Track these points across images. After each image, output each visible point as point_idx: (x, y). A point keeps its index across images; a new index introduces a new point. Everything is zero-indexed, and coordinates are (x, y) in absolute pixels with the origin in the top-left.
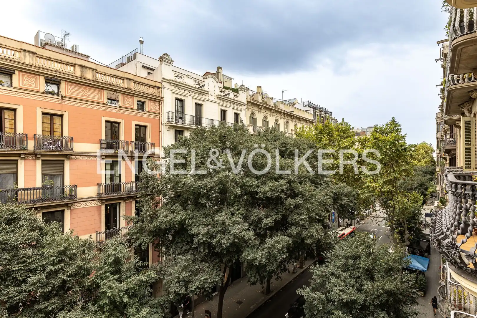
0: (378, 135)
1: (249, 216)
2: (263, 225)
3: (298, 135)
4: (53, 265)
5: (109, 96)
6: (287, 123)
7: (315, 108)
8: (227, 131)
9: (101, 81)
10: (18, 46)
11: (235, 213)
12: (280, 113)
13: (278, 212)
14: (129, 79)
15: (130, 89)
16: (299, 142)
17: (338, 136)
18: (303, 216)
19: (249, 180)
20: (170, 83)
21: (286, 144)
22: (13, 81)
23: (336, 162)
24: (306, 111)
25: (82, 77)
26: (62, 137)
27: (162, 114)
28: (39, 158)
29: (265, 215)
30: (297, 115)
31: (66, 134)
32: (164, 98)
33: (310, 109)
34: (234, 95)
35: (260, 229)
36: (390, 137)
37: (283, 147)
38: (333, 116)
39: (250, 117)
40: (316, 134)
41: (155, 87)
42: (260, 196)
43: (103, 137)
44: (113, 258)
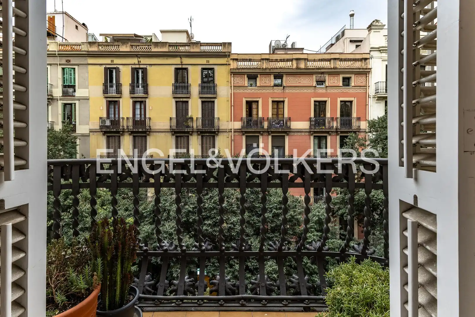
4: (276, 209)
5: (318, 78)
9: (311, 68)
10: (259, 57)
14: (335, 59)
15: (336, 68)
20: (380, 51)
22: (257, 83)
25: (298, 68)
26: (284, 118)
27: (369, 87)
28: (270, 134)
31: (286, 115)
32: (372, 69)
41: (361, 60)
43: (312, 115)
44: (317, 218)
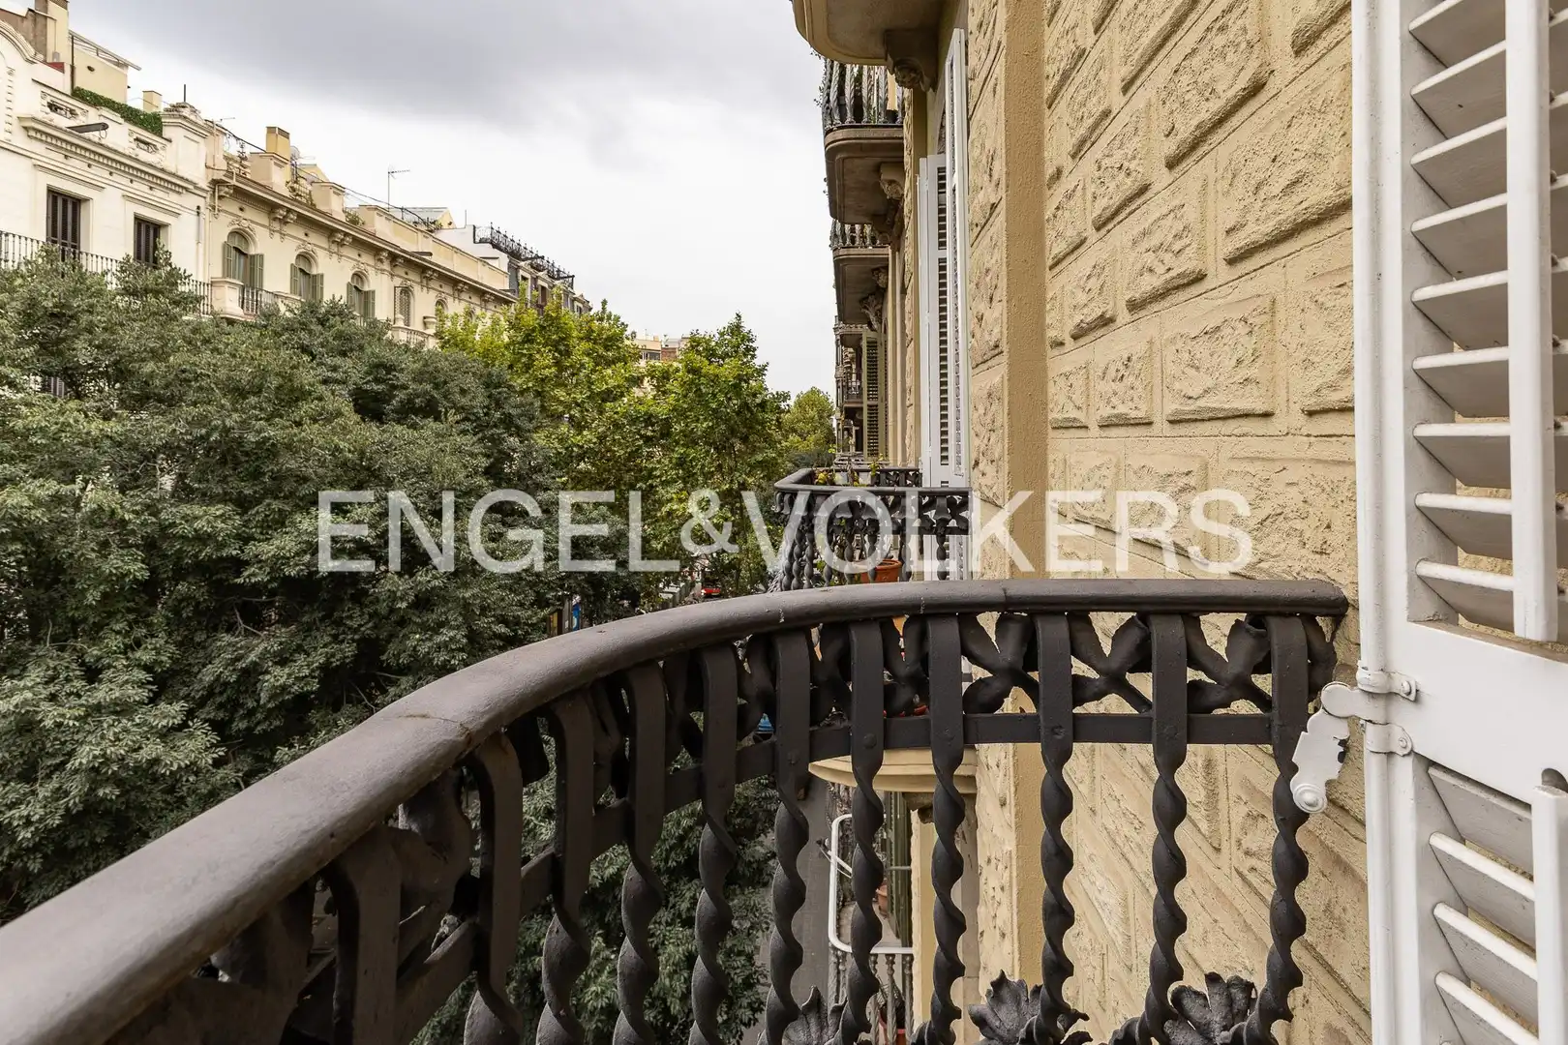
0: (699, 361)
1: (196, 669)
2: (264, 697)
3: (448, 340)
6: (406, 291)
7: (515, 255)
8: (75, 292)
11: (109, 666)
12: (375, 251)
13: (344, 633)
16: (443, 364)
17: (588, 355)
18: (446, 634)
19: (198, 510)
21: (390, 369)
23: (579, 438)
24: (484, 260)
29: (275, 654)
30: (444, 268)
33: (496, 253)
34: (137, 139)
35: (251, 713)
36: (728, 369)
37: (377, 381)
38: (577, 291)
39: (225, 246)
40: (512, 343)
42: (254, 575)
